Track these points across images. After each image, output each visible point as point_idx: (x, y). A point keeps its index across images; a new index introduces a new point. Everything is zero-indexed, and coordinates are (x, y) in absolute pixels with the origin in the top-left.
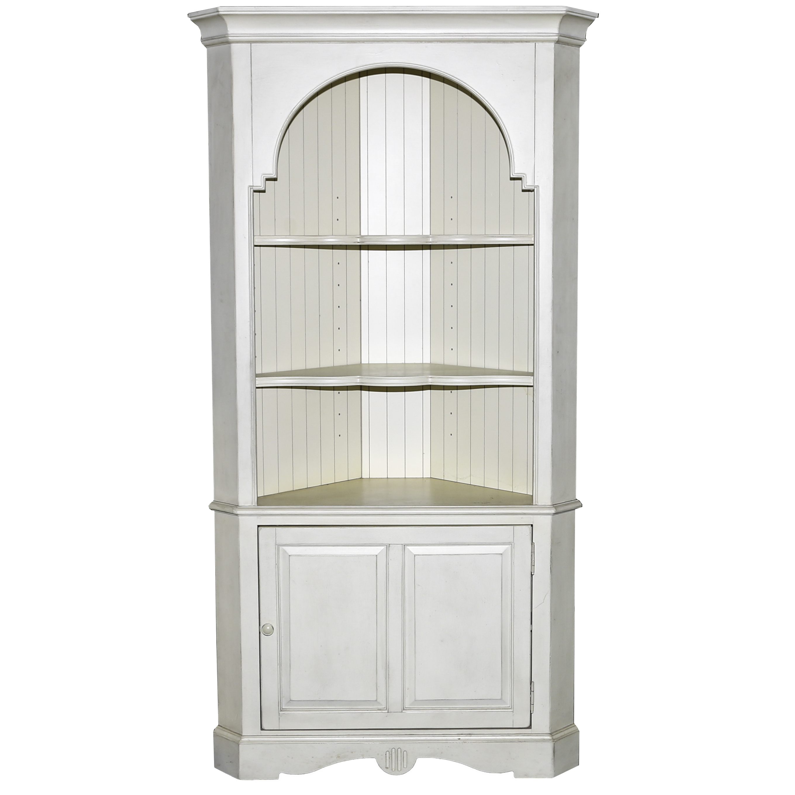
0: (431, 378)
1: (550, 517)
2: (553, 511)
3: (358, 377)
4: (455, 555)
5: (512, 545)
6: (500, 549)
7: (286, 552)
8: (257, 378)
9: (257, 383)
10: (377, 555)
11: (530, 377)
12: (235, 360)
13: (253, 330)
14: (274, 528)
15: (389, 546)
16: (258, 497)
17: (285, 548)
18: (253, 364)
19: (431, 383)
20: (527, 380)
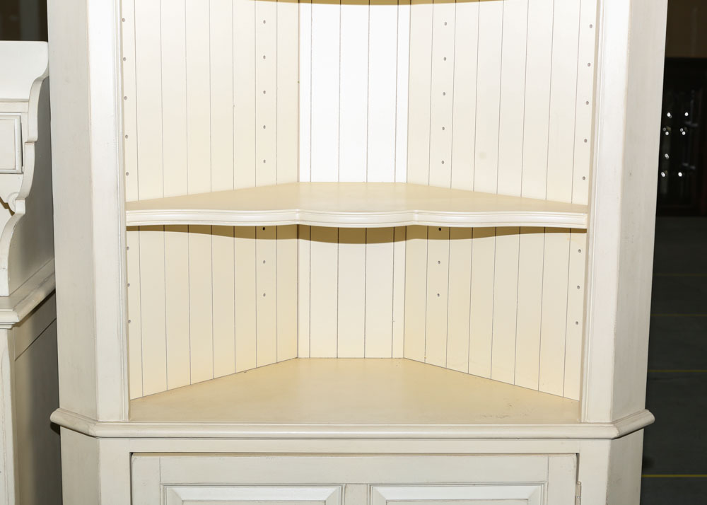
0: (418, 213)
1: (608, 442)
2: (615, 433)
3: (298, 210)
4: (453, 500)
5: (544, 486)
6: (525, 492)
7: (177, 495)
8: (127, 212)
9: (127, 220)
10: (325, 501)
11: (582, 214)
12: (91, 182)
13: (121, 131)
14: (157, 458)
15: (345, 488)
16: (130, 400)
17: (177, 489)
18: (121, 188)
19: (418, 221)
20: (578, 221)
